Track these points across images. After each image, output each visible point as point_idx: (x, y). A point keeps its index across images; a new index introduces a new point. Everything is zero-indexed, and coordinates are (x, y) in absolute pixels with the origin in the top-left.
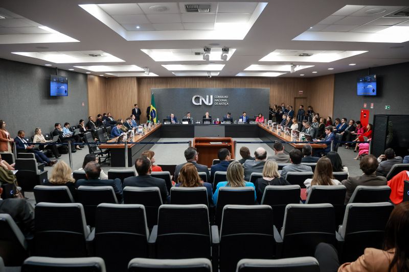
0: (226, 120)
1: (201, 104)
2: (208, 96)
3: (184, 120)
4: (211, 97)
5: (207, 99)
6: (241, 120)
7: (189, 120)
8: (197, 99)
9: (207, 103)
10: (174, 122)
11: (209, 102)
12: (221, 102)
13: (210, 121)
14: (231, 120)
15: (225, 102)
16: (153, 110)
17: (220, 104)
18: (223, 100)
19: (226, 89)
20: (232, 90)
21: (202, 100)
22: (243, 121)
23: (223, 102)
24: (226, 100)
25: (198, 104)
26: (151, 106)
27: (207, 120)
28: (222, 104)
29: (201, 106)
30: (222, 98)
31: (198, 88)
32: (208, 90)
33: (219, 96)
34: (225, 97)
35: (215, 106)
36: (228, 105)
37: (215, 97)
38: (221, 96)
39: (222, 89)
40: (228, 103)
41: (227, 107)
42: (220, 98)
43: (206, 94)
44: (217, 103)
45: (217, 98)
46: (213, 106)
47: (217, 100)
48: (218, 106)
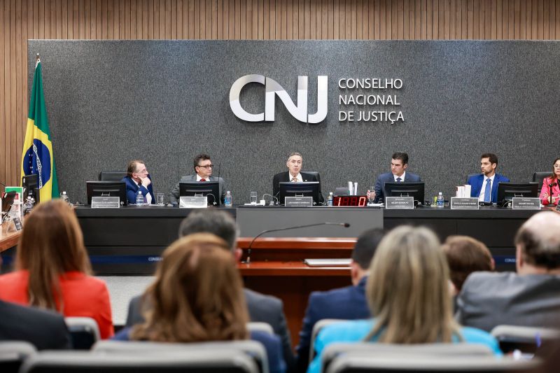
0: (391, 189)
1: (270, 115)
2: (303, 81)
3: (186, 190)
4: (323, 82)
5: (303, 94)
6: (464, 192)
7: (213, 193)
8: (254, 93)
9: (299, 112)
10: (144, 202)
11: (313, 107)
12: (370, 107)
13: (316, 193)
14: (417, 190)
15: (389, 106)
16: (38, 143)
17: (362, 116)
18: (377, 99)
19: (394, 45)
20: (423, 46)
21: (277, 97)
22: (475, 193)
23: (379, 106)
24: (392, 99)
25: (258, 118)
26: (30, 122)
27: (298, 189)
28: (372, 117)
29: (272, 126)
30: (373, 87)
31: (260, 41)
32: (306, 48)
33: (358, 80)
34: (389, 85)
35: (341, 125)
36: (402, 124)
37: (337, 84)
38: (368, 81)
39: (372, 45)
40: (400, 115)
41: (396, 130)
42: (363, 87)
43: (295, 68)
44: (349, 112)
45: (349, 89)
46: (328, 127)
47: (351, 96)
48: (353, 128)
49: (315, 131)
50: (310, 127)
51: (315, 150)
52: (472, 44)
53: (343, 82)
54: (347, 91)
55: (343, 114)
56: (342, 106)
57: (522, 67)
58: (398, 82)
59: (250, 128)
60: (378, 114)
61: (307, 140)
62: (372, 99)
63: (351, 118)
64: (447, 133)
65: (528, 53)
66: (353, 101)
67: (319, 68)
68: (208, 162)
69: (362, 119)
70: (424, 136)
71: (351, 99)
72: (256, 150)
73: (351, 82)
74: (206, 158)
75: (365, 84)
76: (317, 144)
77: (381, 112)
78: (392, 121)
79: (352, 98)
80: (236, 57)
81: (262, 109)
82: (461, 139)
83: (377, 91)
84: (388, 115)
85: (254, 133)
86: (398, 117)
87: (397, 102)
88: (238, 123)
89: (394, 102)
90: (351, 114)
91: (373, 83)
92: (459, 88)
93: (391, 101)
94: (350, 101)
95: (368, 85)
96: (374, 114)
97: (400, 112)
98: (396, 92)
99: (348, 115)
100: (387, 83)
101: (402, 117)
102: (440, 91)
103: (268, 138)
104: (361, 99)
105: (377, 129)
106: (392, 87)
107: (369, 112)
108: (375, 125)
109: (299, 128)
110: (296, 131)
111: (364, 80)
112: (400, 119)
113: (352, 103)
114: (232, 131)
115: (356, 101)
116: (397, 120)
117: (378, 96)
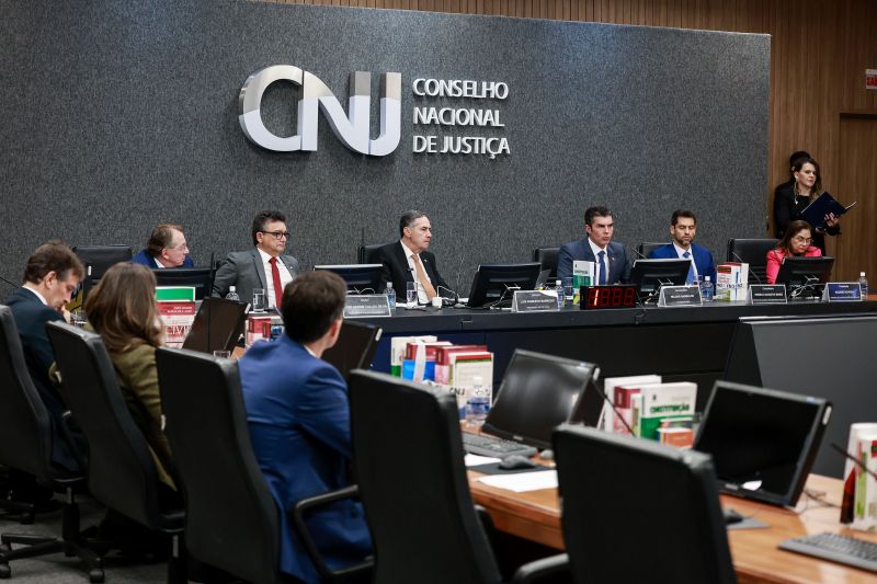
5: (361, 103)
8: (284, 97)
9: (354, 133)
11: (376, 130)
12: (459, 130)
15: (487, 129)
17: (449, 144)
18: (471, 116)
19: (495, 24)
20: (536, 29)
23: (474, 129)
24: (492, 117)
25: (291, 144)
28: (464, 147)
29: (307, 159)
30: (466, 95)
31: (289, 6)
32: (363, 23)
33: (442, 81)
34: (489, 93)
35: (416, 159)
36: (506, 160)
37: (412, 87)
38: (458, 84)
39: (462, 23)
40: (504, 144)
41: (498, 169)
42: (450, 93)
43: (344, 56)
44: (429, 138)
45: (427, 96)
46: (397, 162)
47: (433, 110)
48: (433, 166)
49: (376, 170)
50: (368, 164)
51: (375, 203)
52: (602, 30)
53: (421, 85)
54: (425, 102)
55: (420, 140)
56: (418, 128)
57: (668, 71)
58: (501, 89)
59: (271, 163)
60: (472, 142)
61: (364, 185)
62: (463, 115)
63: (432, 147)
64: (569, 175)
65: (674, 49)
66: (436, 117)
67: (383, 59)
68: (280, 226)
69: (449, 150)
70: (536, 180)
71: (433, 115)
73: (432, 85)
74: (278, 218)
75: (455, 91)
76: (379, 193)
77: (477, 139)
78: (493, 153)
79: (435, 113)
80: (249, 32)
81: (292, 129)
82: (586, 186)
83: (471, 102)
84: (487, 144)
85: (277, 172)
86: (502, 147)
87: (500, 122)
88: (253, 155)
89: (495, 123)
90: (432, 140)
91: (465, 88)
92: (583, 101)
93: (492, 119)
94: (430, 117)
95: (458, 92)
96: (467, 141)
97: (504, 140)
98: (497, 105)
99: (428, 143)
100: (484, 89)
101: (507, 147)
103: (301, 181)
104: (447, 115)
105: (469, 168)
106: (492, 96)
107: (459, 138)
108: (466, 161)
109: (351, 163)
110: (345, 169)
111: (452, 83)
112: (504, 150)
113: (433, 121)
114: (242, 168)
115: (439, 119)
116: (500, 152)
117: (473, 111)
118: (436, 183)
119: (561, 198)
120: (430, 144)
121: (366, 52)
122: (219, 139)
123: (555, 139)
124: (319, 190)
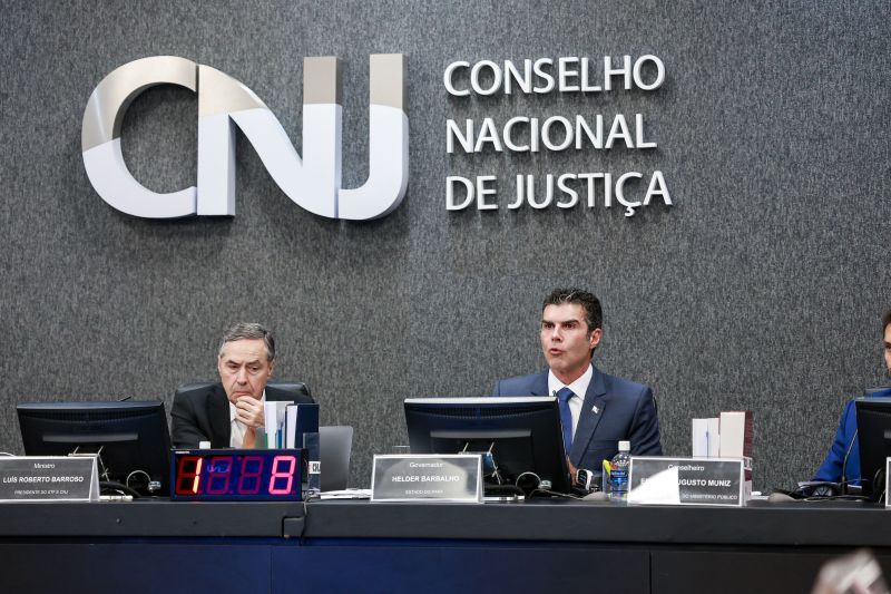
2: (320, 72)
5: (322, 118)
6: (717, 438)
11: (354, 165)
12: (555, 159)
15: (617, 155)
17: (523, 189)
18: (576, 127)
23: (584, 153)
24: (627, 128)
25: (174, 205)
28: (558, 194)
29: (227, 233)
30: (563, 88)
33: (509, 64)
34: (618, 80)
35: (457, 225)
36: (666, 218)
37: (440, 80)
38: (544, 67)
41: (646, 238)
42: (526, 87)
43: (300, 31)
44: (480, 179)
45: (480, 98)
46: (414, 232)
47: (488, 122)
48: (495, 237)
49: (367, 249)
50: (352, 237)
51: (368, 315)
53: (460, 75)
54: (475, 107)
55: (459, 188)
56: (459, 159)
58: (649, 68)
59: (154, 242)
60: (579, 184)
61: (343, 279)
62: (557, 129)
63: (488, 199)
64: (831, 245)
66: (494, 138)
67: (383, 29)
69: (525, 202)
70: (744, 259)
71: (488, 134)
72: (176, 318)
73: (486, 73)
75: (536, 80)
76: (377, 295)
77: (590, 177)
78: (630, 205)
79: (490, 131)
83: (575, 101)
84: (614, 188)
85: (167, 259)
86: (651, 191)
87: (646, 139)
88: (120, 228)
89: (634, 143)
90: (487, 184)
91: (563, 73)
93: (626, 135)
94: (482, 138)
95: (544, 83)
96: (568, 182)
97: (658, 175)
98: (643, 101)
99: (477, 190)
100: (608, 72)
101: (664, 192)
102: (800, 95)
103: (214, 274)
104: (520, 130)
105: (578, 238)
106: (627, 86)
107: (549, 178)
108: (571, 223)
109: (316, 238)
110: (306, 250)
111: (532, 66)
112: (657, 199)
113: (488, 145)
114: (99, 254)
115: (503, 140)
116: (646, 202)
117: (580, 119)
118: (502, 272)
119: (812, 296)
120: (482, 191)
121: (346, 18)
122: (55, 202)
123: (794, 167)
124: (250, 290)
